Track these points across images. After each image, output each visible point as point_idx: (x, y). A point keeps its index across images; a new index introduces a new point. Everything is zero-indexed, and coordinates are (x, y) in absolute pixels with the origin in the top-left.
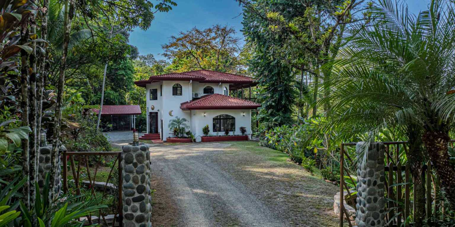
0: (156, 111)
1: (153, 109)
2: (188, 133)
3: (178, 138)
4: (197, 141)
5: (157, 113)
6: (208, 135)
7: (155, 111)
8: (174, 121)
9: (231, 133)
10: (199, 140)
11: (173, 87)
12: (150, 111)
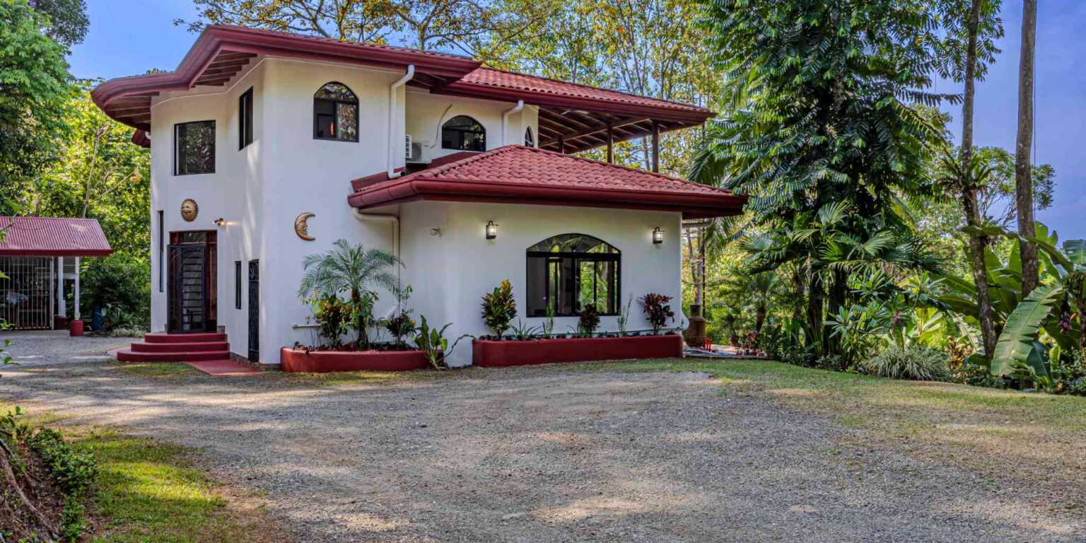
0: (211, 226)
1: (189, 216)
2: (399, 325)
3: (338, 346)
4: (453, 360)
5: (211, 235)
6: (509, 332)
7: (202, 223)
8: (330, 262)
9: (607, 325)
10: (459, 354)
11: (317, 101)
12: (175, 223)
